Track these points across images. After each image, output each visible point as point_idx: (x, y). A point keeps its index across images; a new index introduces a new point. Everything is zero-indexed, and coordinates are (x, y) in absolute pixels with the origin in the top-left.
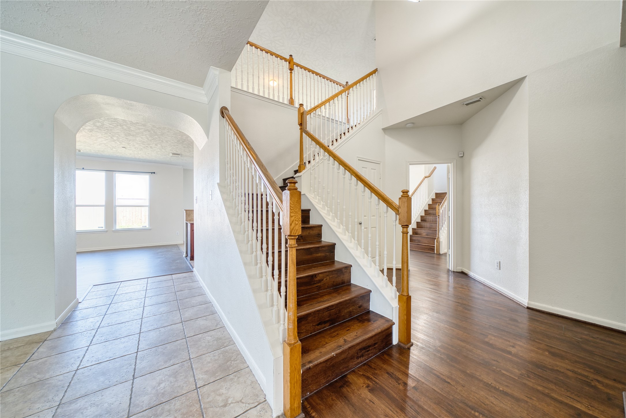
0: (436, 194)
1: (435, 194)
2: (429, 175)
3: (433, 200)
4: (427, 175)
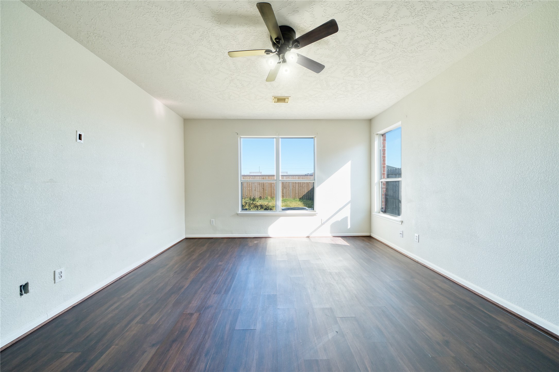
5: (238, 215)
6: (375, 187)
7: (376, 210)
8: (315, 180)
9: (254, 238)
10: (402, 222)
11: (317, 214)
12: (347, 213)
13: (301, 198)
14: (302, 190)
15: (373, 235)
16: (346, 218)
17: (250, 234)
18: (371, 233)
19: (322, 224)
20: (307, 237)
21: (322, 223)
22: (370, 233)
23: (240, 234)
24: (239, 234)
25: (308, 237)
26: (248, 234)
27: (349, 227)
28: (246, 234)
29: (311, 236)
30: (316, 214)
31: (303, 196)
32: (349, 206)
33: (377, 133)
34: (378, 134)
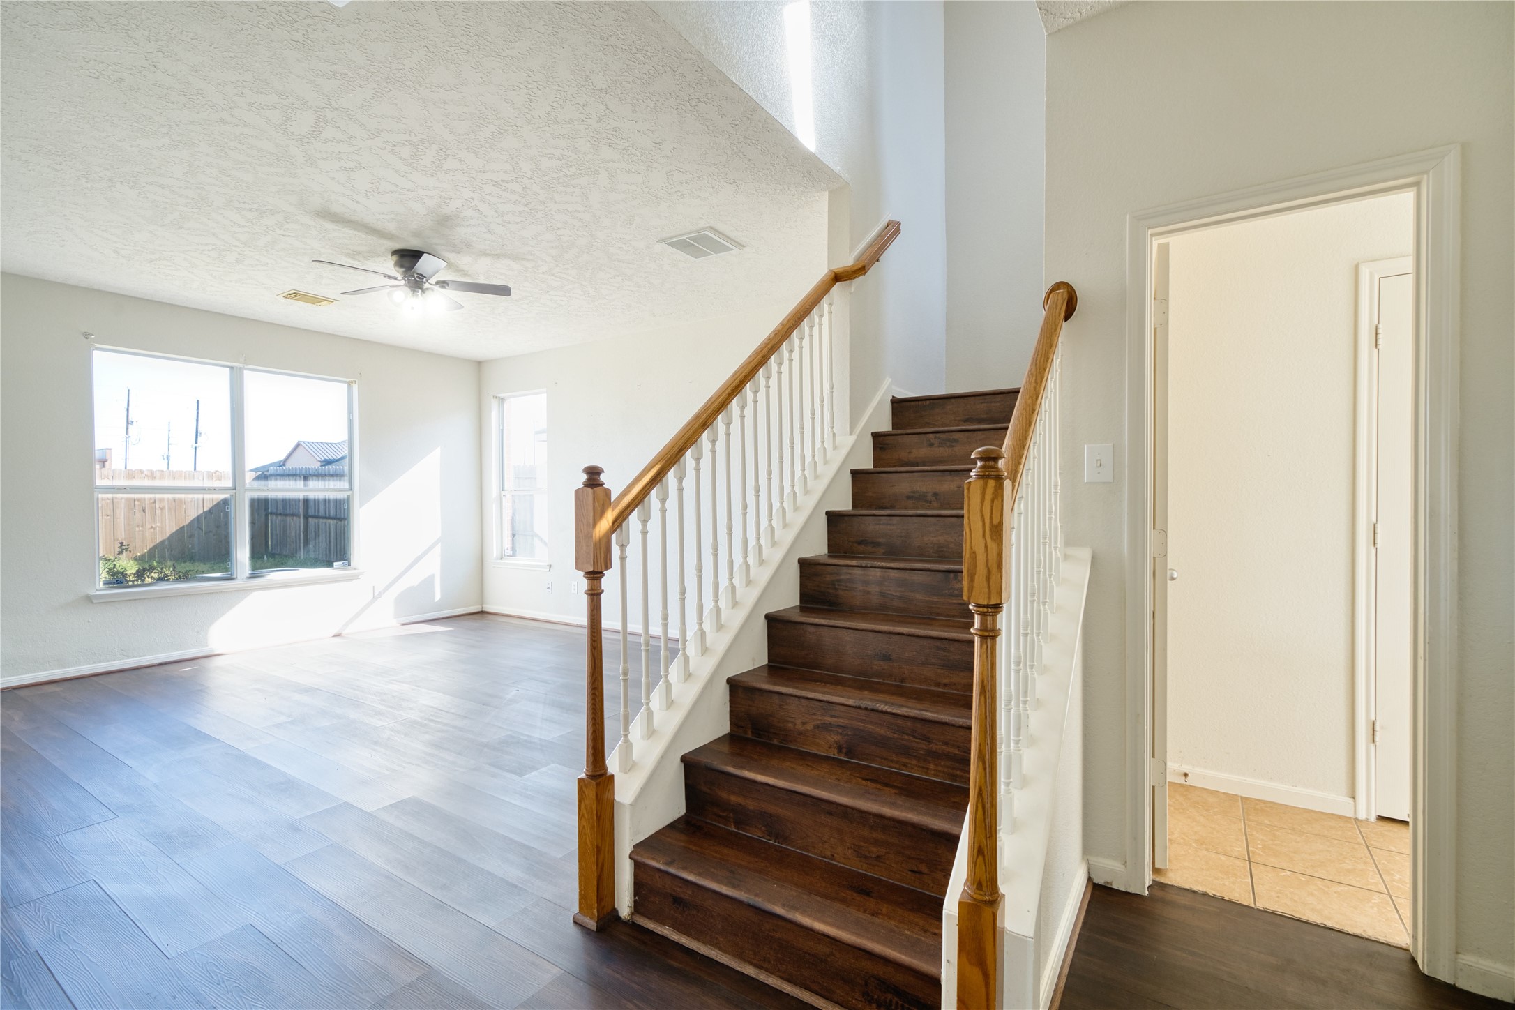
0: (899, 406)
1: (888, 408)
2: (858, 259)
3: (879, 439)
4: (847, 261)
5: (92, 603)
6: (494, 506)
7: (495, 555)
8: (352, 490)
9: (160, 664)
10: (550, 566)
11: (362, 573)
12: (432, 566)
13: (143, 556)
14: (148, 526)
15: (489, 607)
16: (432, 577)
17: (144, 656)
18: (484, 606)
19: (375, 598)
20: (334, 636)
21: (375, 595)
22: (482, 604)
23: (100, 662)
24: (94, 663)
25: (338, 635)
26: (134, 657)
27: (438, 597)
28: (128, 657)
29: (344, 633)
30: (359, 576)
31: (155, 547)
32: (438, 548)
33: (498, 395)
34: (496, 397)
